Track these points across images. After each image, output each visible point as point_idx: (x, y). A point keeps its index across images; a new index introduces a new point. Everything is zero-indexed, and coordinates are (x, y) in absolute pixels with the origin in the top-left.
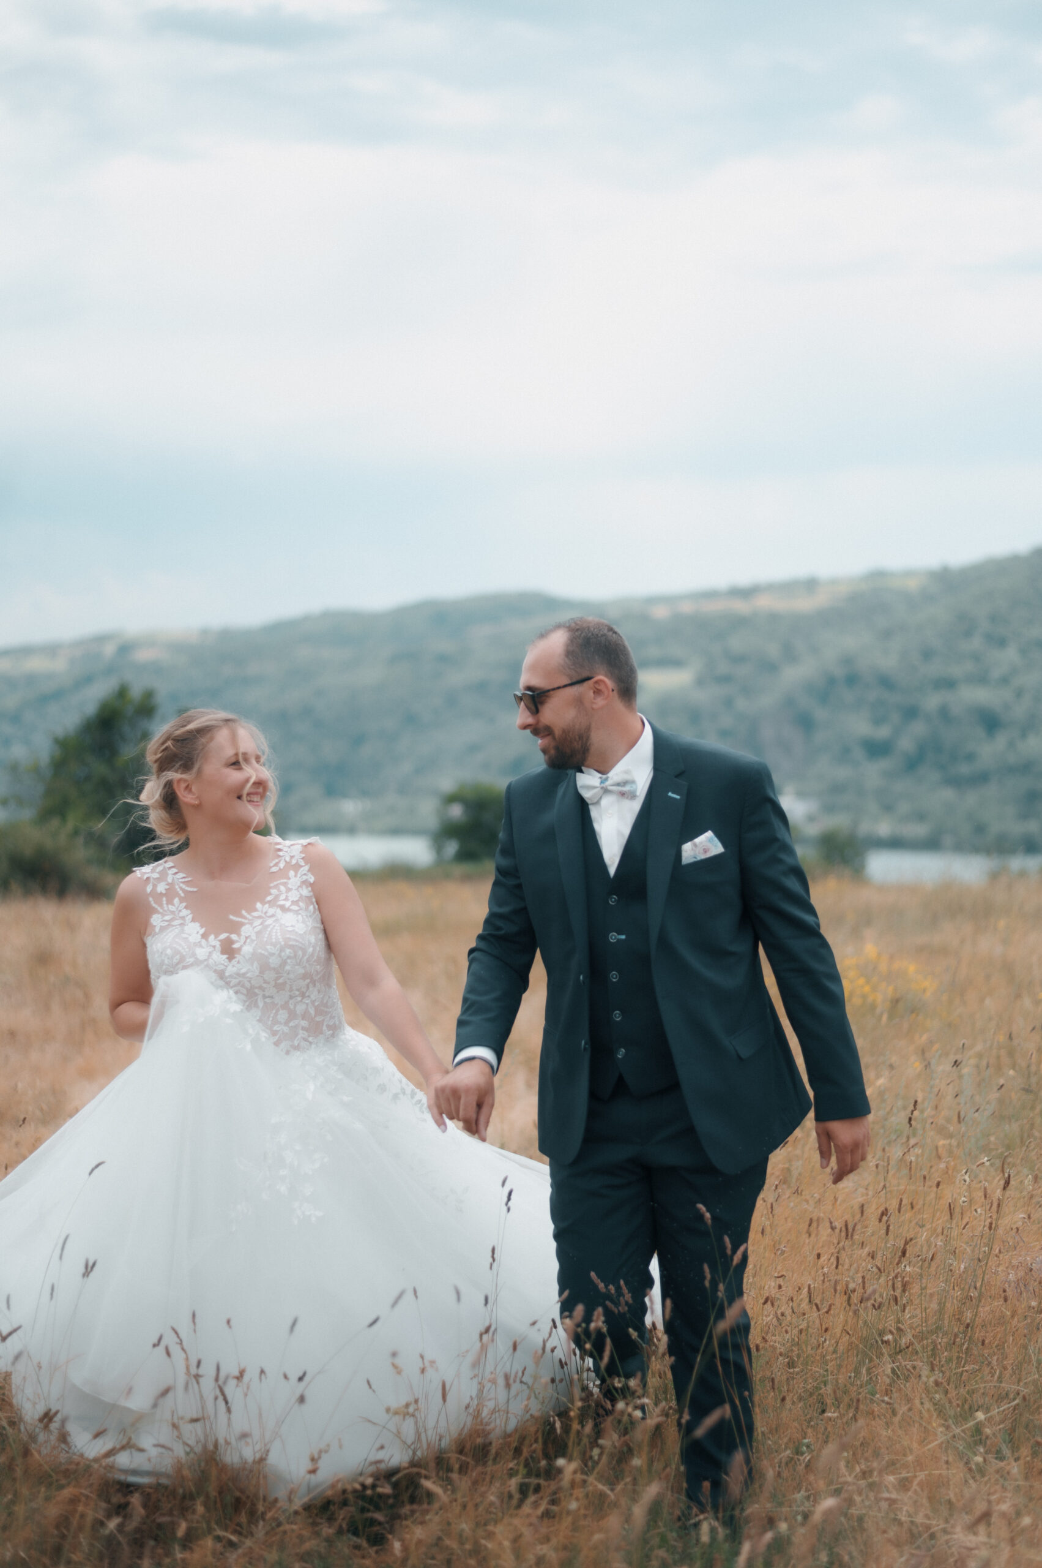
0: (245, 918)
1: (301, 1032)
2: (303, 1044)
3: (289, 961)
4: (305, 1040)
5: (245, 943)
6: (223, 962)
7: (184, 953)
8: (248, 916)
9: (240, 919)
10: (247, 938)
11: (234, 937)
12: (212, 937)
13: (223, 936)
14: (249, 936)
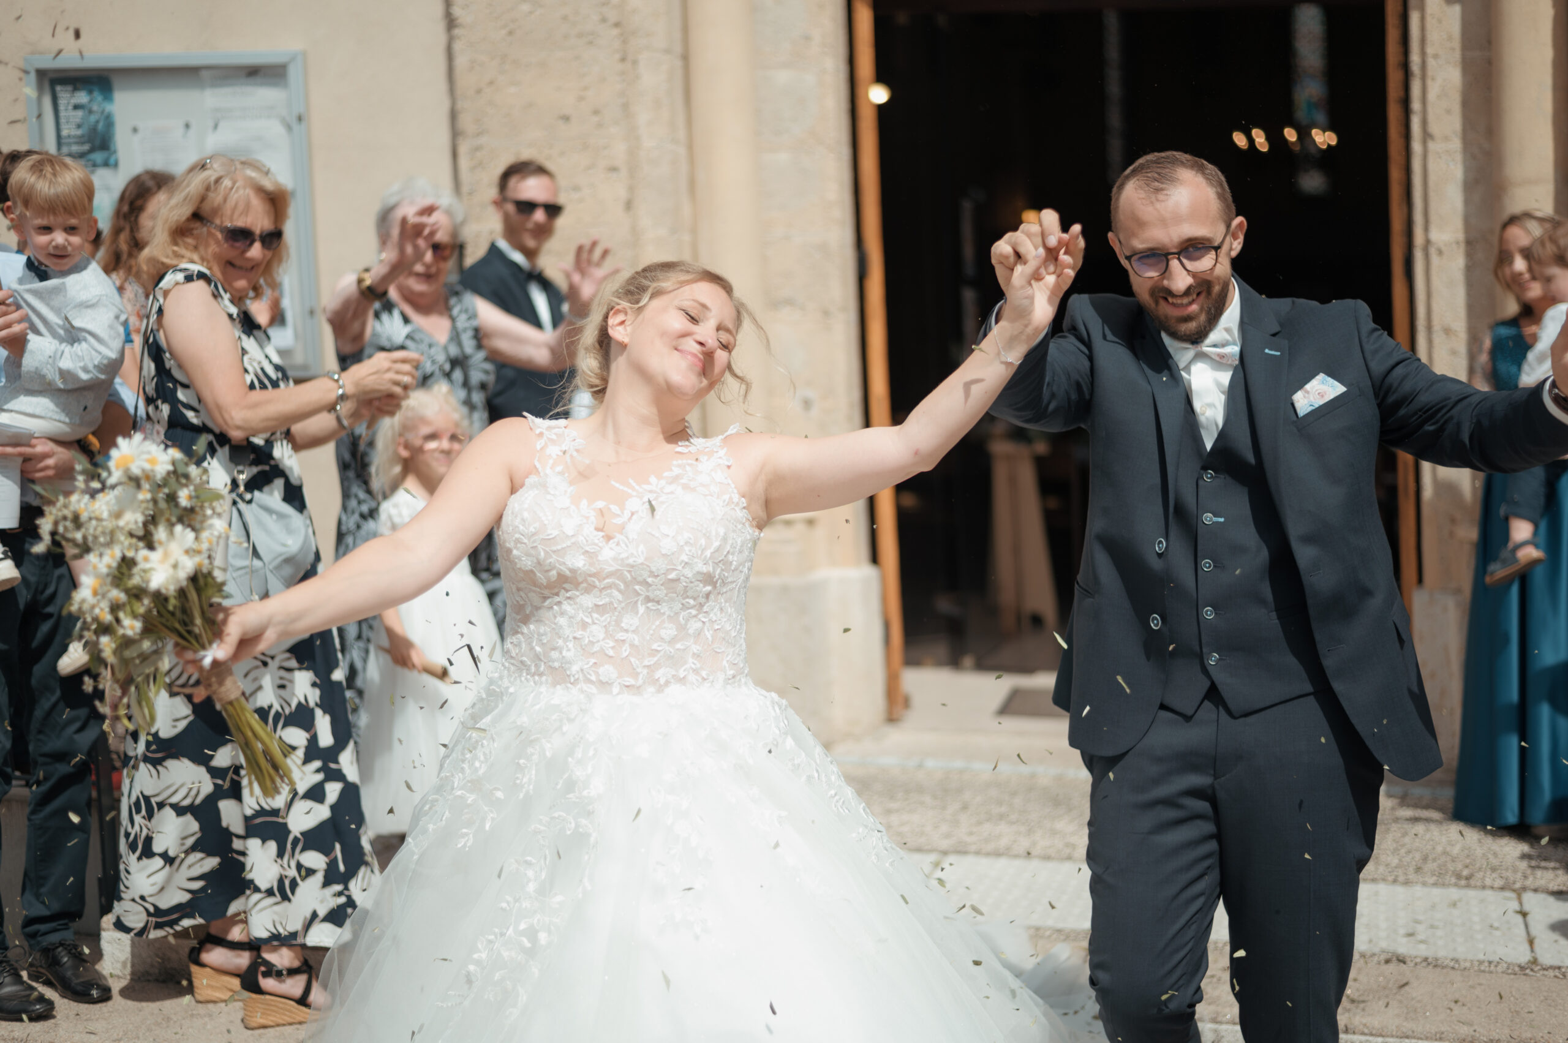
0: (633, 489)
1: (691, 660)
2: (692, 677)
3: (687, 548)
4: (696, 671)
5: (630, 519)
6: (596, 541)
7: (546, 522)
8: (637, 487)
9: (626, 489)
10: (633, 514)
11: (614, 508)
12: (584, 502)
13: (600, 504)
14: (637, 512)
